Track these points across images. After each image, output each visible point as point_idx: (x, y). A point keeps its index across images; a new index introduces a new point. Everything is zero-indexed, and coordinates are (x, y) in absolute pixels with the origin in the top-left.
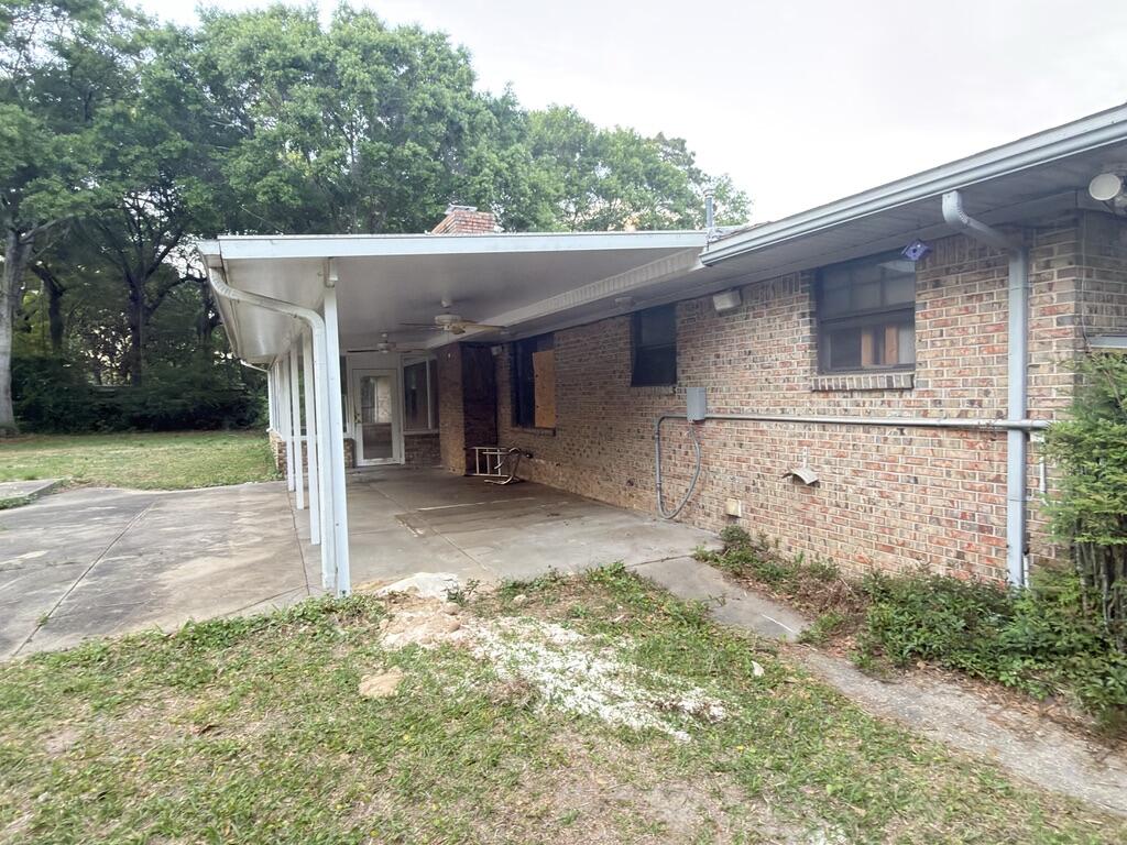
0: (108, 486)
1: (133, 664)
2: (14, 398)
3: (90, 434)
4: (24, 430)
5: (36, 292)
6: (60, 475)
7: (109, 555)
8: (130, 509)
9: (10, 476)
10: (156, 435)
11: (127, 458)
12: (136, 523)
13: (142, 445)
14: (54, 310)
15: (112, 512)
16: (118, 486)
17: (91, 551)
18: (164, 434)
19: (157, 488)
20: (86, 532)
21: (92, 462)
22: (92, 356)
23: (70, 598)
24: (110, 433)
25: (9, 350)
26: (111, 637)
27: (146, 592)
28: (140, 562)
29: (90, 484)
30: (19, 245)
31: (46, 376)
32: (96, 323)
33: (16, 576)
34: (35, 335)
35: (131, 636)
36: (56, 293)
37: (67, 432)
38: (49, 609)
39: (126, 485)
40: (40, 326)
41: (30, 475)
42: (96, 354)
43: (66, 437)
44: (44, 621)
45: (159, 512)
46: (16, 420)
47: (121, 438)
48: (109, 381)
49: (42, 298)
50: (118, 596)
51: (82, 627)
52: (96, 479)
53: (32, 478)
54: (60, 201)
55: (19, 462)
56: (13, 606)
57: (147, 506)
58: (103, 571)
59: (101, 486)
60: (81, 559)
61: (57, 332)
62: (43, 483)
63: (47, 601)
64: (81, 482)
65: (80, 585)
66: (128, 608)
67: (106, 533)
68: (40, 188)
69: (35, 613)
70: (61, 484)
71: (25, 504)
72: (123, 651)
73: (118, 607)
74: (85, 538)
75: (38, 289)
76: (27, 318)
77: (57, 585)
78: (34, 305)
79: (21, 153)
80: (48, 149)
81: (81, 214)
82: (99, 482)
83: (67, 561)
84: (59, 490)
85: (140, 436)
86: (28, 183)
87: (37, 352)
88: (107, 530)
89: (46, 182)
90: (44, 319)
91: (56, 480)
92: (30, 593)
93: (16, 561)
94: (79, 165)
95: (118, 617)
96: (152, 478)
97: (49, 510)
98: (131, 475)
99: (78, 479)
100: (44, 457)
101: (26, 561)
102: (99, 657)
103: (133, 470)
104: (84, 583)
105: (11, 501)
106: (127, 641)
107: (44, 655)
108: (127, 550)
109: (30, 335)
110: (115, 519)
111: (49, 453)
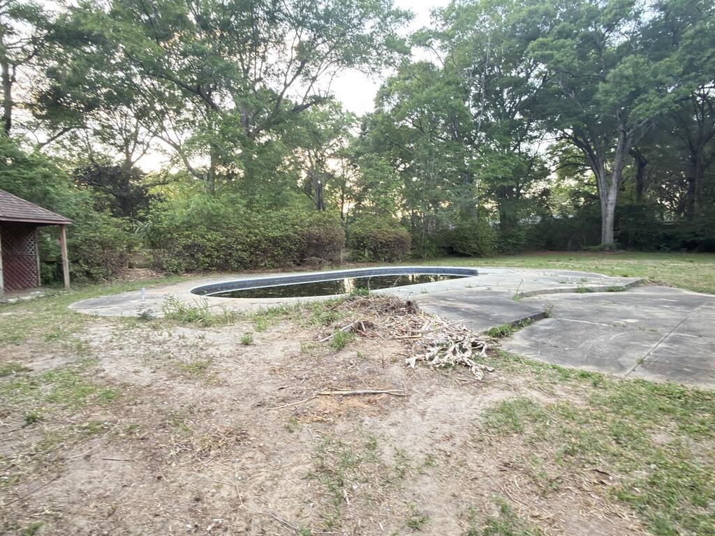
0: (671, 286)
1: (703, 410)
2: (614, 230)
3: (655, 252)
4: (618, 248)
5: (629, 166)
6: (640, 275)
7: (678, 331)
8: (690, 304)
9: (613, 273)
10: (702, 255)
11: (682, 270)
12: (693, 314)
13: (691, 261)
14: (639, 176)
15: (677, 304)
16: (678, 287)
17: (665, 327)
18: (708, 255)
19: (706, 292)
20: (660, 314)
21: (659, 270)
22: (659, 202)
23: (655, 352)
24: (669, 252)
25: (614, 202)
26: (685, 385)
27: (707, 362)
28: (701, 341)
29: (659, 283)
30: (625, 140)
31: (633, 216)
32: (663, 180)
33: (623, 331)
34: (627, 192)
35: (701, 390)
36: (641, 164)
37: (641, 250)
38: (643, 354)
39: (684, 287)
40: (631, 186)
41: (625, 274)
42: (661, 200)
43: (641, 253)
44: (641, 362)
45: (711, 309)
46: (614, 242)
47: (676, 256)
48: (668, 218)
49: (632, 169)
50: (687, 359)
51: (664, 374)
52: (663, 281)
53: (625, 276)
54: (654, 105)
55: (617, 266)
56: (624, 347)
57: (701, 304)
58: (674, 341)
59: (666, 286)
60: (660, 329)
61: (640, 189)
62: (632, 279)
63: (642, 350)
64: (653, 282)
65: (660, 346)
66: (697, 370)
67: (674, 317)
68: (642, 101)
69: (637, 355)
70: (642, 281)
71: (622, 290)
72: (695, 398)
73: (688, 367)
74: (662, 317)
75: (630, 164)
76: (623, 183)
77: (647, 342)
78: (627, 174)
79: (632, 83)
80: (648, 74)
81: (665, 111)
82: (665, 283)
83: (651, 330)
84: (642, 285)
85: (689, 255)
86: (635, 100)
87: (627, 202)
88: (673, 315)
89: (645, 96)
90: (633, 182)
91: (639, 279)
92: (632, 343)
93: (622, 322)
94: (668, 78)
95: (687, 374)
96: (703, 285)
97: (636, 296)
98: (686, 281)
99: (652, 280)
100: (628, 263)
101: (627, 323)
102: (678, 395)
103: (687, 277)
104: (662, 345)
105: (616, 288)
106: (697, 392)
107: (644, 382)
108: (689, 331)
109: (624, 192)
110: (678, 308)
111: (633, 262)
